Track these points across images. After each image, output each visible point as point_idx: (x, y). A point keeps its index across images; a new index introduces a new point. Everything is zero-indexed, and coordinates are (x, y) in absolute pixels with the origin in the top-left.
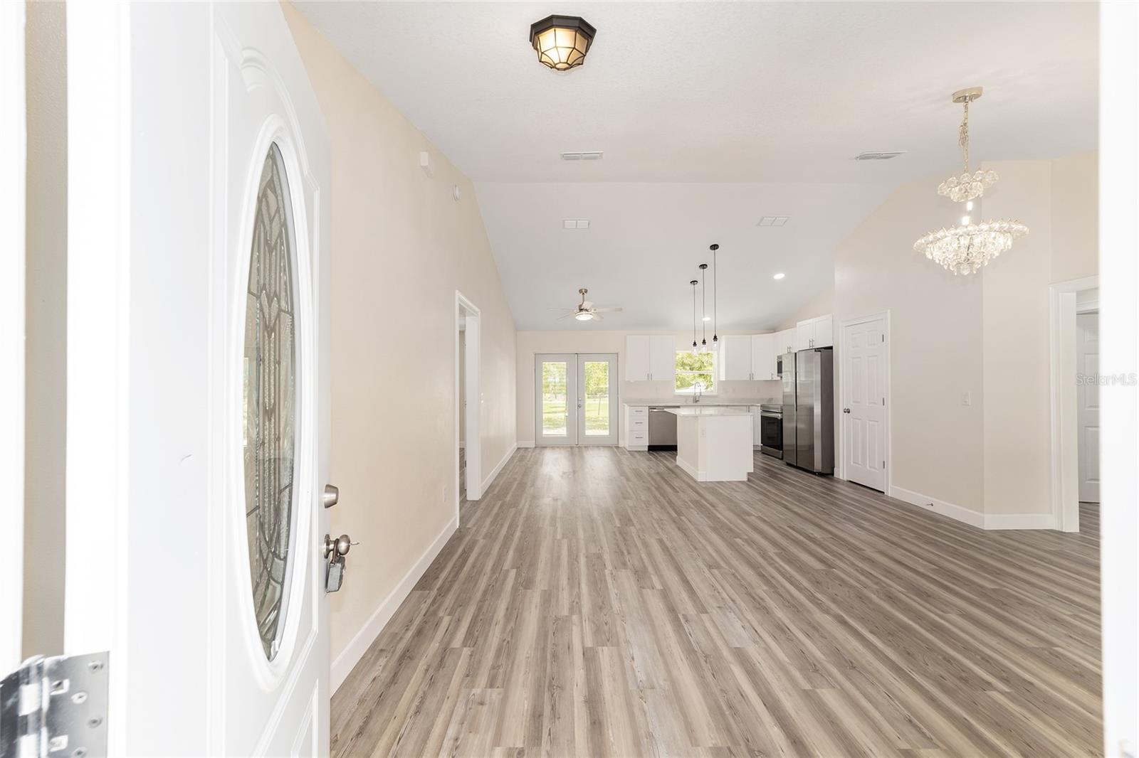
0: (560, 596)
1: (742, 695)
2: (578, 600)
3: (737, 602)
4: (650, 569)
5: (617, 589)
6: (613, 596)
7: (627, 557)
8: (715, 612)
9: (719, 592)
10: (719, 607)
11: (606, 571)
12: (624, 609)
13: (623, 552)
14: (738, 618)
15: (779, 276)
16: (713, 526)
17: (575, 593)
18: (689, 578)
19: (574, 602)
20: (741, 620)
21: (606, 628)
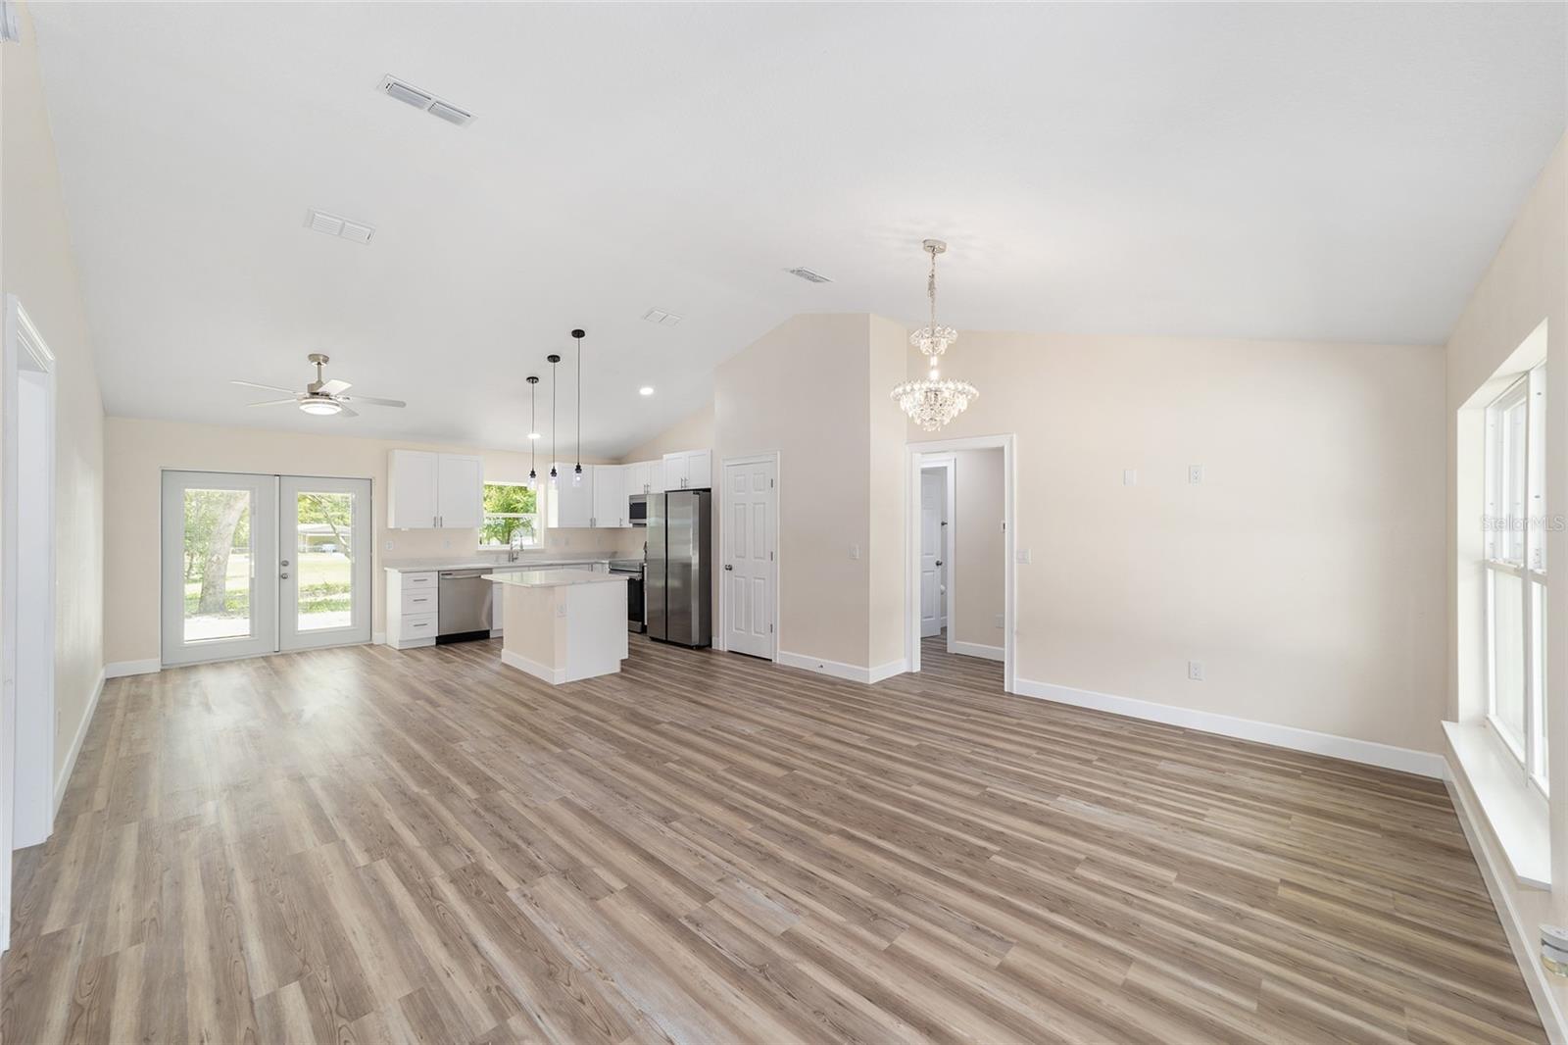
0: (453, 993)
1: (840, 1004)
2: (496, 983)
3: (735, 861)
4: (585, 860)
5: (555, 922)
6: (556, 939)
7: (531, 852)
8: (721, 891)
9: (703, 857)
10: (720, 880)
11: (508, 894)
12: (593, 954)
13: (516, 846)
14: (754, 886)
15: (647, 391)
16: (624, 752)
17: (478, 970)
18: (650, 851)
19: (488, 990)
20: (761, 889)
21: (587, 1010)
